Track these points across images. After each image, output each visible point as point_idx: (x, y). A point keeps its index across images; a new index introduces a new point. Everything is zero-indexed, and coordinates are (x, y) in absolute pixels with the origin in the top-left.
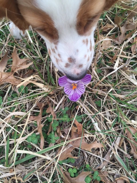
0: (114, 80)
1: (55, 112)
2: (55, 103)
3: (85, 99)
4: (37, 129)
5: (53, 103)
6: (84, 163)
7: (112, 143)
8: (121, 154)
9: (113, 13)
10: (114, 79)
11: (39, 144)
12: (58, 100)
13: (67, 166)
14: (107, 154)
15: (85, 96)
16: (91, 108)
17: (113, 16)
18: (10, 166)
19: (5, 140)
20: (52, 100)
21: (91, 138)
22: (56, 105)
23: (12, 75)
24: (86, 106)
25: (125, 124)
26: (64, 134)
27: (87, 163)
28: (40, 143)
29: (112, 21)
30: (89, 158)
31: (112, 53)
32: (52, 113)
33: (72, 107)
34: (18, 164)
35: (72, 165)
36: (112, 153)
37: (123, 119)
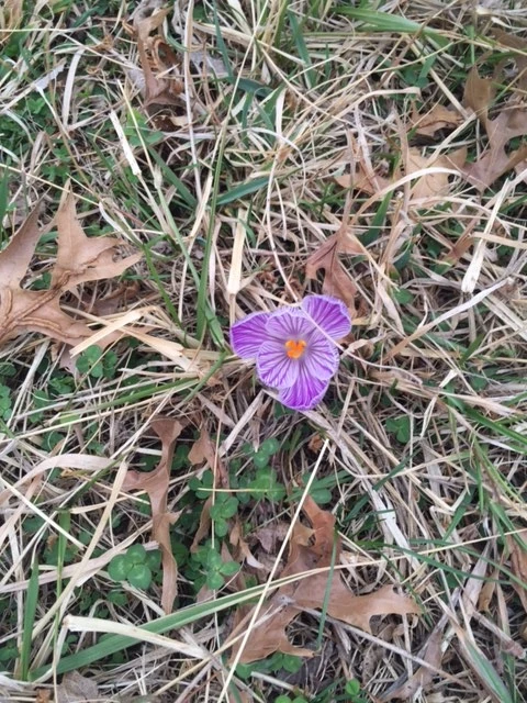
0: (460, 332)
1: (224, 456)
2: (224, 419)
3: (345, 409)
4: (148, 526)
5: (217, 420)
6: (337, 673)
7: (452, 591)
8: (487, 640)
9: (457, 63)
10: (458, 328)
11: (155, 588)
12: (234, 409)
13: (266, 684)
14: (431, 637)
15: (344, 395)
16: (368, 446)
17: (459, 76)
18: (35, 676)
19: (16, 568)
20: (212, 407)
21: (365, 571)
22: (227, 431)
23: (52, 303)
24: (346, 436)
25: (504, 515)
26: (256, 549)
27: (350, 675)
28: (159, 584)
29: (453, 93)
30: (358, 653)
31: (452, 223)
32: (213, 463)
33: (291, 438)
34: (70, 672)
35: (288, 682)
36: (450, 633)
37: (497, 496)
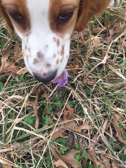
1: (50, 98)
2: (50, 90)
4: (33, 112)
6: (74, 144)
7: (100, 127)
9: (103, 18)
12: (52, 88)
13: (58, 145)
14: (95, 136)
15: (76, 86)
16: (82, 96)
17: (103, 21)
19: (3, 120)
20: (47, 88)
23: (13, 64)
24: (77, 94)
25: (112, 111)
26: (57, 117)
28: (35, 124)
32: (47, 99)
37: (110, 107)
